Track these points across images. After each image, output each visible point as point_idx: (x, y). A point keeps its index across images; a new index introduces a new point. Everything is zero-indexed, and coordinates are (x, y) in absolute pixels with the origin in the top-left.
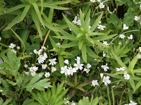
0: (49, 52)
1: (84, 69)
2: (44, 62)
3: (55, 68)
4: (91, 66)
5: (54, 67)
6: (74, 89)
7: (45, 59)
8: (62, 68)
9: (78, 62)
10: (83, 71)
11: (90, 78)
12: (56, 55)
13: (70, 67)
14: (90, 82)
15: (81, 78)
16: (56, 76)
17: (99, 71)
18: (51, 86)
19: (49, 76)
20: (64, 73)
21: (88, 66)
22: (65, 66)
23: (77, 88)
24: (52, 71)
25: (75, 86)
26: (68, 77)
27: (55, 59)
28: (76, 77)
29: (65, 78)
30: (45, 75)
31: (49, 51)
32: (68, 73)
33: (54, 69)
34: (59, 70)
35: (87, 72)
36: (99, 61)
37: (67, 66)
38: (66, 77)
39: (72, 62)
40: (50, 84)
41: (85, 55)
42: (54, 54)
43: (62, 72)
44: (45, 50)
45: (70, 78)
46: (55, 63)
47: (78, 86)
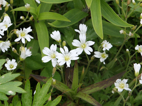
0: (14, 13)
1: (95, 53)
2: (3, 35)
3: (28, 50)
4: (112, 46)
5: (26, 48)
6: (70, 99)
7: (6, 29)
8: (45, 51)
9: (83, 37)
10: (92, 58)
11: (107, 75)
12: (31, 19)
13: (63, 47)
14: (107, 82)
15: (86, 75)
16: (28, 67)
17: (131, 57)
18: (21, 91)
19: (15, 68)
20: (51, 61)
21: (104, 46)
22: (53, 45)
23: (79, 96)
24: (23, 57)
25: (74, 92)
26: (57, 70)
27: (29, 30)
28: (76, 72)
29: (52, 72)
30: (6, 65)
31: (13, 11)
32: (58, 61)
33: (26, 53)
34: (37, 54)
35: (102, 60)
36: (130, 34)
37: (56, 45)
38: (54, 70)
39: (66, 37)
40: (20, 86)
41: (98, 21)
42: (27, 17)
43: (45, 60)
44: (6, 9)
45: (62, 72)
46: (29, 38)
47: (80, 93)
